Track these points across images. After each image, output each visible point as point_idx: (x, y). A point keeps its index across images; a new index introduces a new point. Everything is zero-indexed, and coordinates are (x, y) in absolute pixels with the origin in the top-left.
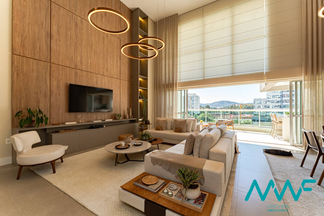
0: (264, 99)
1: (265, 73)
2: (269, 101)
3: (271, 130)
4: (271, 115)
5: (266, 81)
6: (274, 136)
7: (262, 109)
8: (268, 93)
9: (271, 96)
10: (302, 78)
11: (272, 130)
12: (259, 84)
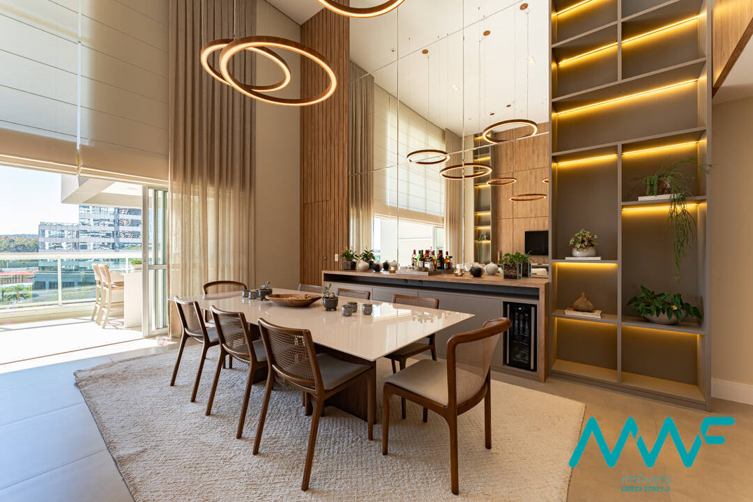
0: (72, 226)
1: (78, 148)
2: (85, 232)
3: (96, 307)
4: (96, 268)
5: (83, 172)
6: (102, 322)
7: (67, 251)
8: (83, 212)
9: (92, 220)
10: (167, 183)
11: (98, 306)
12: (60, 175)
